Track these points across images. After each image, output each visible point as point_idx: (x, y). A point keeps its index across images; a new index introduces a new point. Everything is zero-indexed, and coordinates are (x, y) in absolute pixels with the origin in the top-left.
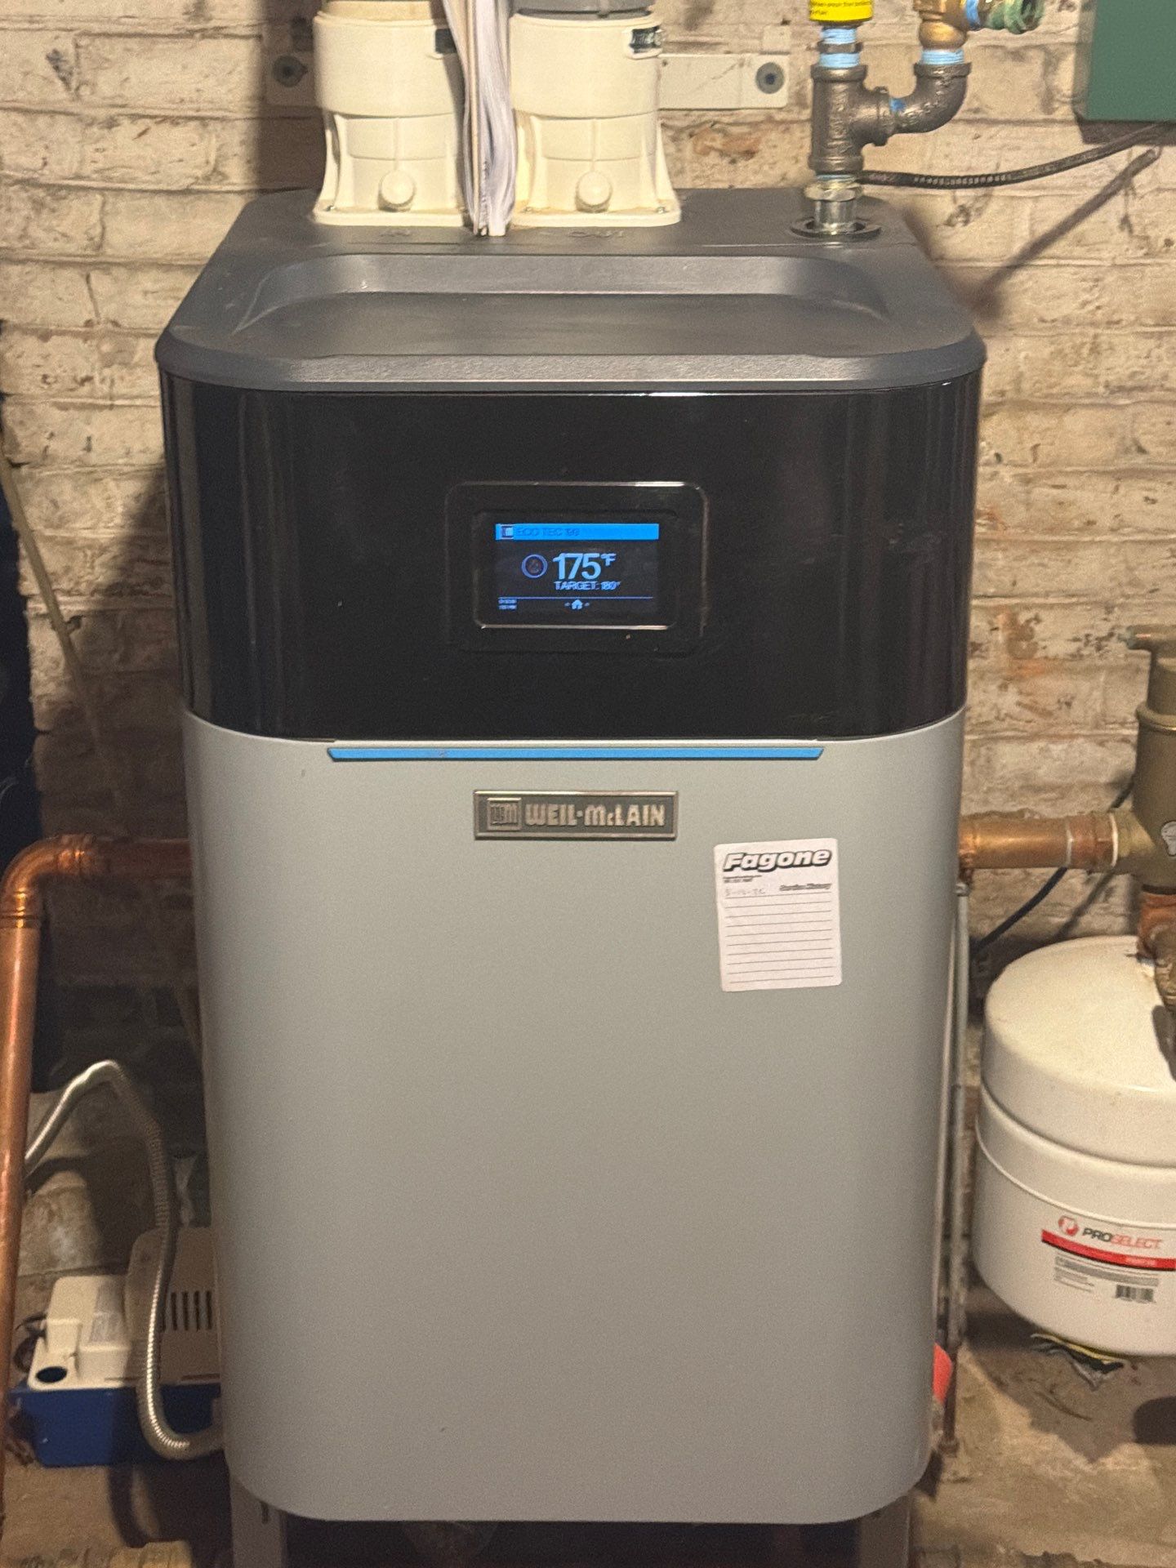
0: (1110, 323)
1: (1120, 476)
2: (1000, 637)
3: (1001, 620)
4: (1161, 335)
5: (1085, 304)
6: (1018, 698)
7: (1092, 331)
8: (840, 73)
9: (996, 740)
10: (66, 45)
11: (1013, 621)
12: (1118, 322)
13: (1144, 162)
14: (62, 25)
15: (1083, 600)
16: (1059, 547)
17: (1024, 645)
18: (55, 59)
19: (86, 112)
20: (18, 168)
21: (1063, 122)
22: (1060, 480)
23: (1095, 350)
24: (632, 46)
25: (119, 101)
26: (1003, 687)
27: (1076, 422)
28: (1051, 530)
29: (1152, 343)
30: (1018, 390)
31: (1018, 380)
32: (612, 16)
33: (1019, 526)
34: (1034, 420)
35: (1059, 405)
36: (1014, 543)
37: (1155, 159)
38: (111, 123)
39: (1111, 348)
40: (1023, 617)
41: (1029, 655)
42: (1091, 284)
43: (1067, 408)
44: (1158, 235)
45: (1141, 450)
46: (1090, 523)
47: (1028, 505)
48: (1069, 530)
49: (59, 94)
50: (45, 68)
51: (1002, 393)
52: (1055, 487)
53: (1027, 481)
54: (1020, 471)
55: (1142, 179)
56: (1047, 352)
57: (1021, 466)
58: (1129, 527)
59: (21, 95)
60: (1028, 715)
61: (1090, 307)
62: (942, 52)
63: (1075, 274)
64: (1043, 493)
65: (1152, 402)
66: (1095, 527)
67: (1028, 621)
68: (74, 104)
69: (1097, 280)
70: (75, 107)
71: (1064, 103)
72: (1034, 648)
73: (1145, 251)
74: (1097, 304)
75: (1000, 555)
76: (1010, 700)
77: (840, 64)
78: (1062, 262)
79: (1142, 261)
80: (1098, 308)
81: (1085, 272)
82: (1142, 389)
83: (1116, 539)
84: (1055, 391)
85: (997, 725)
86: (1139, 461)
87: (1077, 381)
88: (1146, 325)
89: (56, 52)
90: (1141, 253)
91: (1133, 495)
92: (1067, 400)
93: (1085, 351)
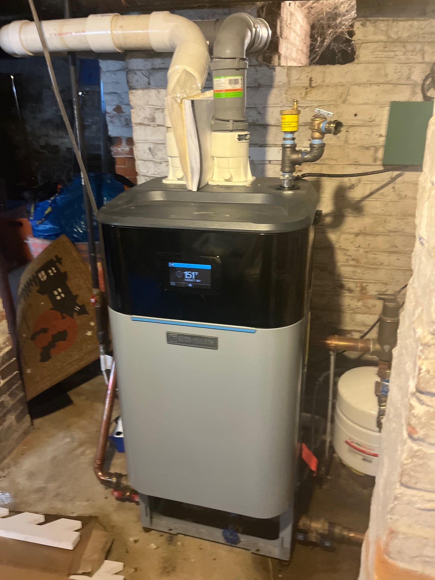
0: (390, 215)
1: (391, 253)
2: (358, 289)
3: (359, 285)
4: (403, 219)
5: (383, 210)
6: (362, 304)
7: (384, 217)
8: (288, 146)
9: (357, 313)
10: (152, 146)
11: (362, 285)
12: (391, 215)
13: (399, 175)
14: (152, 142)
15: (380, 282)
16: (373, 269)
17: (364, 291)
18: (150, 149)
19: (156, 161)
20: (143, 172)
21: (378, 165)
22: (375, 253)
23: (385, 221)
24: (238, 139)
25: (163, 158)
26: (358, 301)
27: (380, 239)
28: (371, 264)
29: (400, 221)
30: (365, 230)
31: (365, 228)
32: (233, 131)
33: (364, 263)
34: (369, 238)
35: (376, 235)
36: (362, 267)
37: (403, 175)
38: (161, 163)
39: (389, 221)
40: (364, 285)
41: (365, 294)
42: (385, 205)
43: (377, 235)
44: (403, 194)
45: (396, 247)
46: (382, 264)
47: (367, 258)
48: (376, 265)
49: (150, 157)
50: (148, 151)
51: (361, 231)
52: (373, 254)
53: (366, 252)
54: (365, 250)
55: (399, 179)
56: (373, 221)
57: (365, 249)
58: (393, 265)
59: (143, 157)
60: (365, 308)
61: (385, 211)
62: (317, 140)
63: (381, 203)
64: (370, 256)
65: (400, 235)
66: (383, 264)
67: (366, 286)
68: (154, 159)
69: (387, 204)
70: (153, 159)
71: (380, 161)
72: (367, 293)
73: (399, 198)
74: (386, 210)
75: (359, 269)
76: (360, 304)
77: (289, 143)
78: (378, 200)
79: (399, 200)
80: (387, 211)
81: (384, 202)
82: (397, 232)
83: (389, 268)
84: (375, 231)
85: (357, 310)
86: (395, 249)
87: (380, 229)
88: (399, 216)
89: (150, 148)
90: (398, 198)
91: (393, 257)
92: (377, 233)
93: (383, 221)
